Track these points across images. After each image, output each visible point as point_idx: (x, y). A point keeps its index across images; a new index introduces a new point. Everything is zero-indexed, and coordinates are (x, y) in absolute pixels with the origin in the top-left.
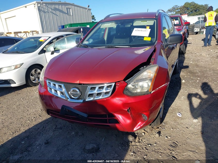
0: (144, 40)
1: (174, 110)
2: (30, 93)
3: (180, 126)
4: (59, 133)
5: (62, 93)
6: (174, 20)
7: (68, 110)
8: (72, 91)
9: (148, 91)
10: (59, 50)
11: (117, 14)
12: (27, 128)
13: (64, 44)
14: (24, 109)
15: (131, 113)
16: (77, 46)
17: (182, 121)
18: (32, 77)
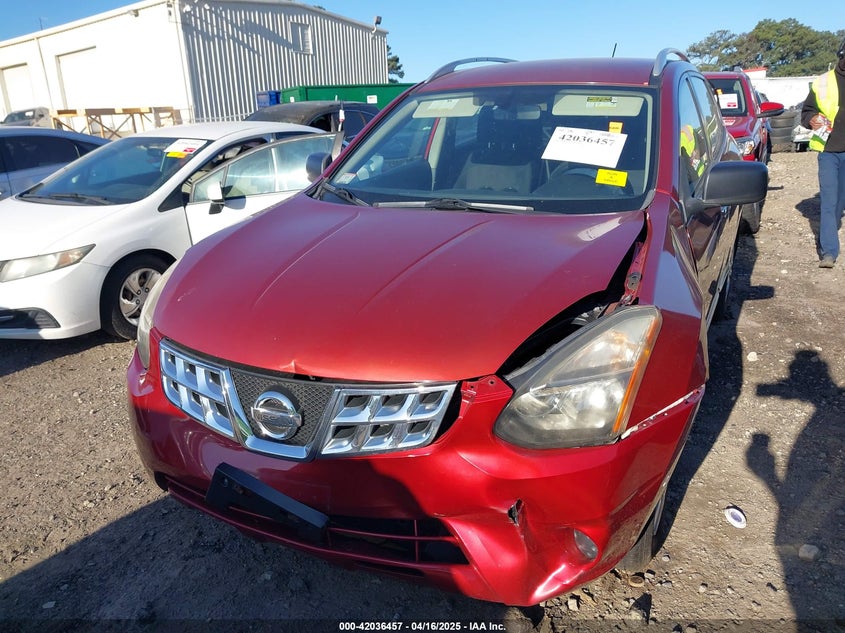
0: (597, 181)
1: (711, 489)
2: (113, 370)
3: (741, 577)
4: (208, 569)
5: (220, 408)
6: (719, 91)
7: (243, 488)
8: (262, 406)
9: (607, 429)
10: (244, 197)
11: (488, 59)
12: (76, 535)
13: (268, 172)
14: (80, 442)
15: (524, 524)
16: (310, 193)
17: (748, 550)
18: (126, 301)
